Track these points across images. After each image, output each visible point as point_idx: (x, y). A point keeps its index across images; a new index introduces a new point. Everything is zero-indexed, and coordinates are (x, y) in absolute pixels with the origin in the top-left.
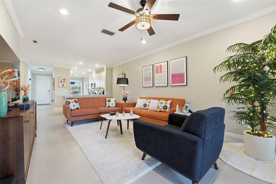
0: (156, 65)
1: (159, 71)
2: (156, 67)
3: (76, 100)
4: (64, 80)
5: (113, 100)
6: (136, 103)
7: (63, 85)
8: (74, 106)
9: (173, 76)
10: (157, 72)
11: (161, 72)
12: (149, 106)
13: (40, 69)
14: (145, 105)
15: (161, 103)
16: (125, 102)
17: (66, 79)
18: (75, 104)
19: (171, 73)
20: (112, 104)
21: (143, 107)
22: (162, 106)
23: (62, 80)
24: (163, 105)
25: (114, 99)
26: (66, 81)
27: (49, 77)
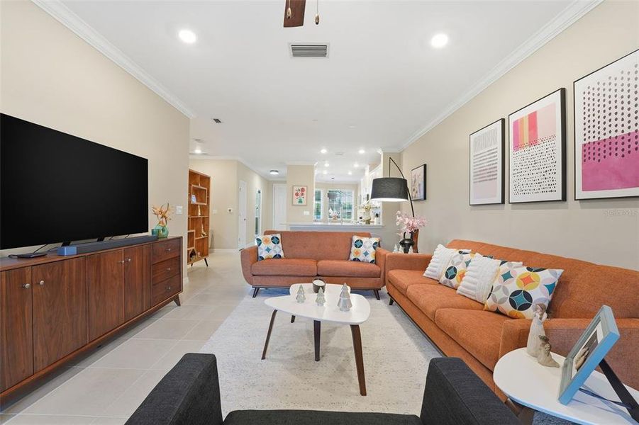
0: (513, 118)
1: (526, 140)
2: (516, 123)
3: (278, 236)
4: (303, 190)
5: (368, 243)
6: (431, 258)
7: (300, 202)
8: (268, 250)
9: (591, 151)
10: (517, 147)
11: (533, 142)
12: (462, 276)
14: (451, 273)
15: (507, 276)
16: (406, 251)
17: (305, 188)
18: (271, 245)
19: (579, 139)
20: (366, 254)
21: (443, 278)
22: (505, 290)
23: (299, 190)
24: (513, 286)
25: (374, 240)
26: (305, 193)
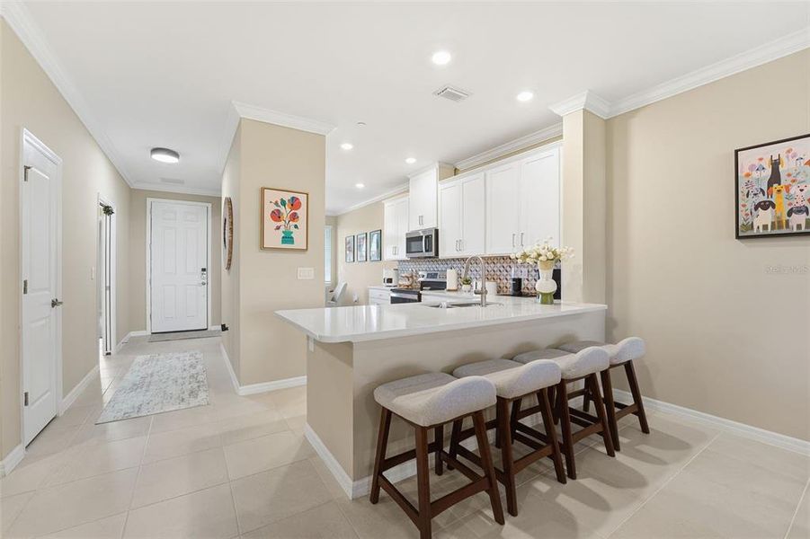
7: (288, 238)
13: (155, 150)
17: (302, 198)
23: (283, 203)
26: (301, 212)
27: (202, 209)
